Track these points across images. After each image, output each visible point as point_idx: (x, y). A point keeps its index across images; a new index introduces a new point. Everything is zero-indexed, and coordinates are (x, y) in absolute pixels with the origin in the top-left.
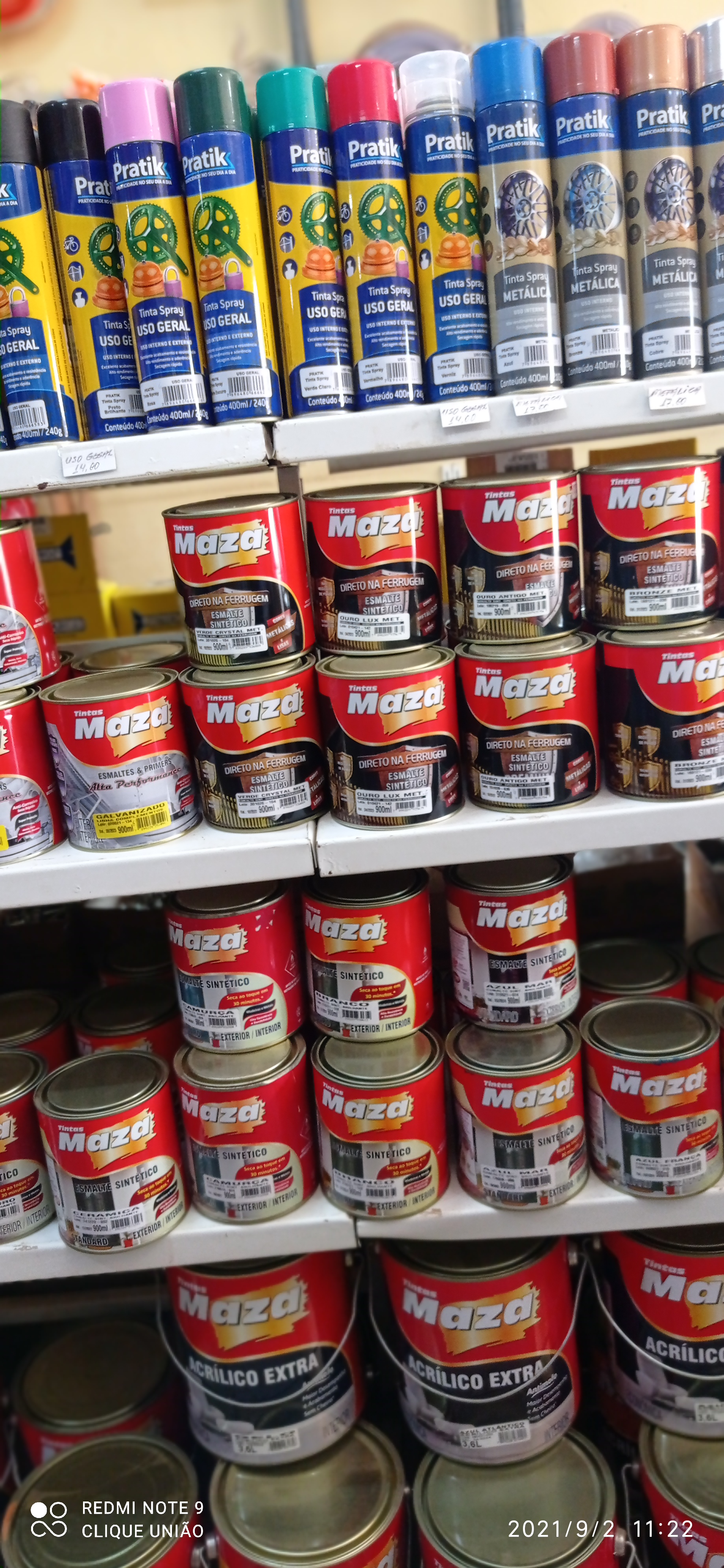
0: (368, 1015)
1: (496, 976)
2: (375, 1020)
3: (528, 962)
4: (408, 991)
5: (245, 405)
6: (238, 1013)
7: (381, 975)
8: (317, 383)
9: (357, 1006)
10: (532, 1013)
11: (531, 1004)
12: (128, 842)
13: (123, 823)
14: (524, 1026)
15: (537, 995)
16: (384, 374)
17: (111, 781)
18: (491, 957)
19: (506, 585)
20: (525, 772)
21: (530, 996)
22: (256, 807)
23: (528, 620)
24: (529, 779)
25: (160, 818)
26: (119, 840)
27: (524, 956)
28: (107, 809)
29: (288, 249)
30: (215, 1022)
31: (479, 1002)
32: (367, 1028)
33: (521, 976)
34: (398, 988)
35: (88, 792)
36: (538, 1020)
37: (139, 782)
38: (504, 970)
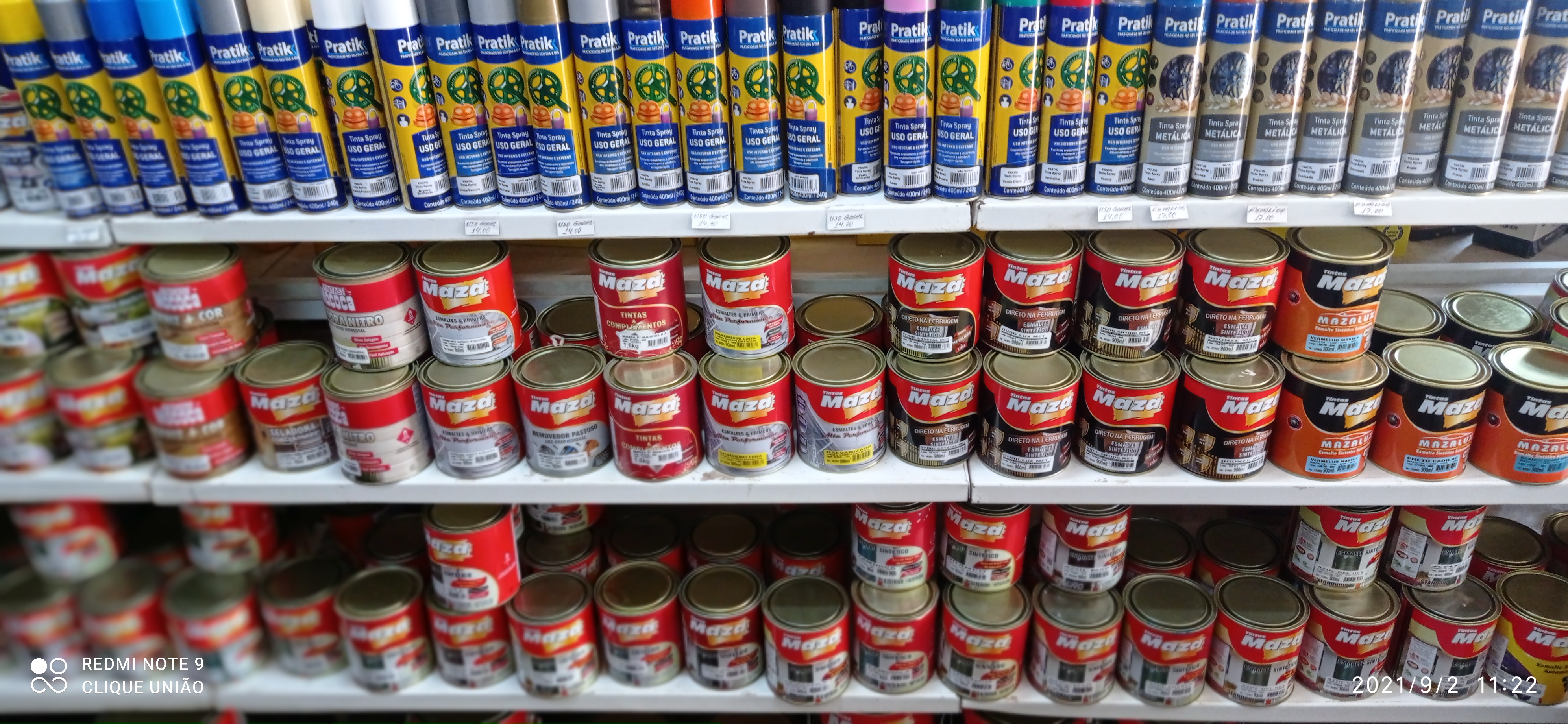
0: (984, 577)
1: (1072, 562)
2: (988, 580)
3: (1096, 557)
4: (1012, 565)
5: (960, 191)
6: (898, 569)
7: (997, 556)
8: (1012, 179)
9: (977, 572)
10: (1093, 586)
11: (1093, 580)
12: (845, 468)
13: (844, 458)
14: (1086, 592)
15: (1098, 575)
16: (1061, 177)
17: (841, 433)
18: (1071, 551)
19: (1125, 326)
20: (1119, 453)
21: (1093, 576)
22: (932, 454)
23: (1135, 348)
24: (1121, 457)
25: (867, 454)
26: (839, 467)
27: (1094, 553)
28: (835, 449)
29: (1006, 88)
30: (881, 572)
31: (1057, 574)
32: (982, 585)
33: (1091, 564)
34: (1005, 564)
35: (823, 436)
36: (1096, 589)
37: (858, 434)
38: (1079, 559)
